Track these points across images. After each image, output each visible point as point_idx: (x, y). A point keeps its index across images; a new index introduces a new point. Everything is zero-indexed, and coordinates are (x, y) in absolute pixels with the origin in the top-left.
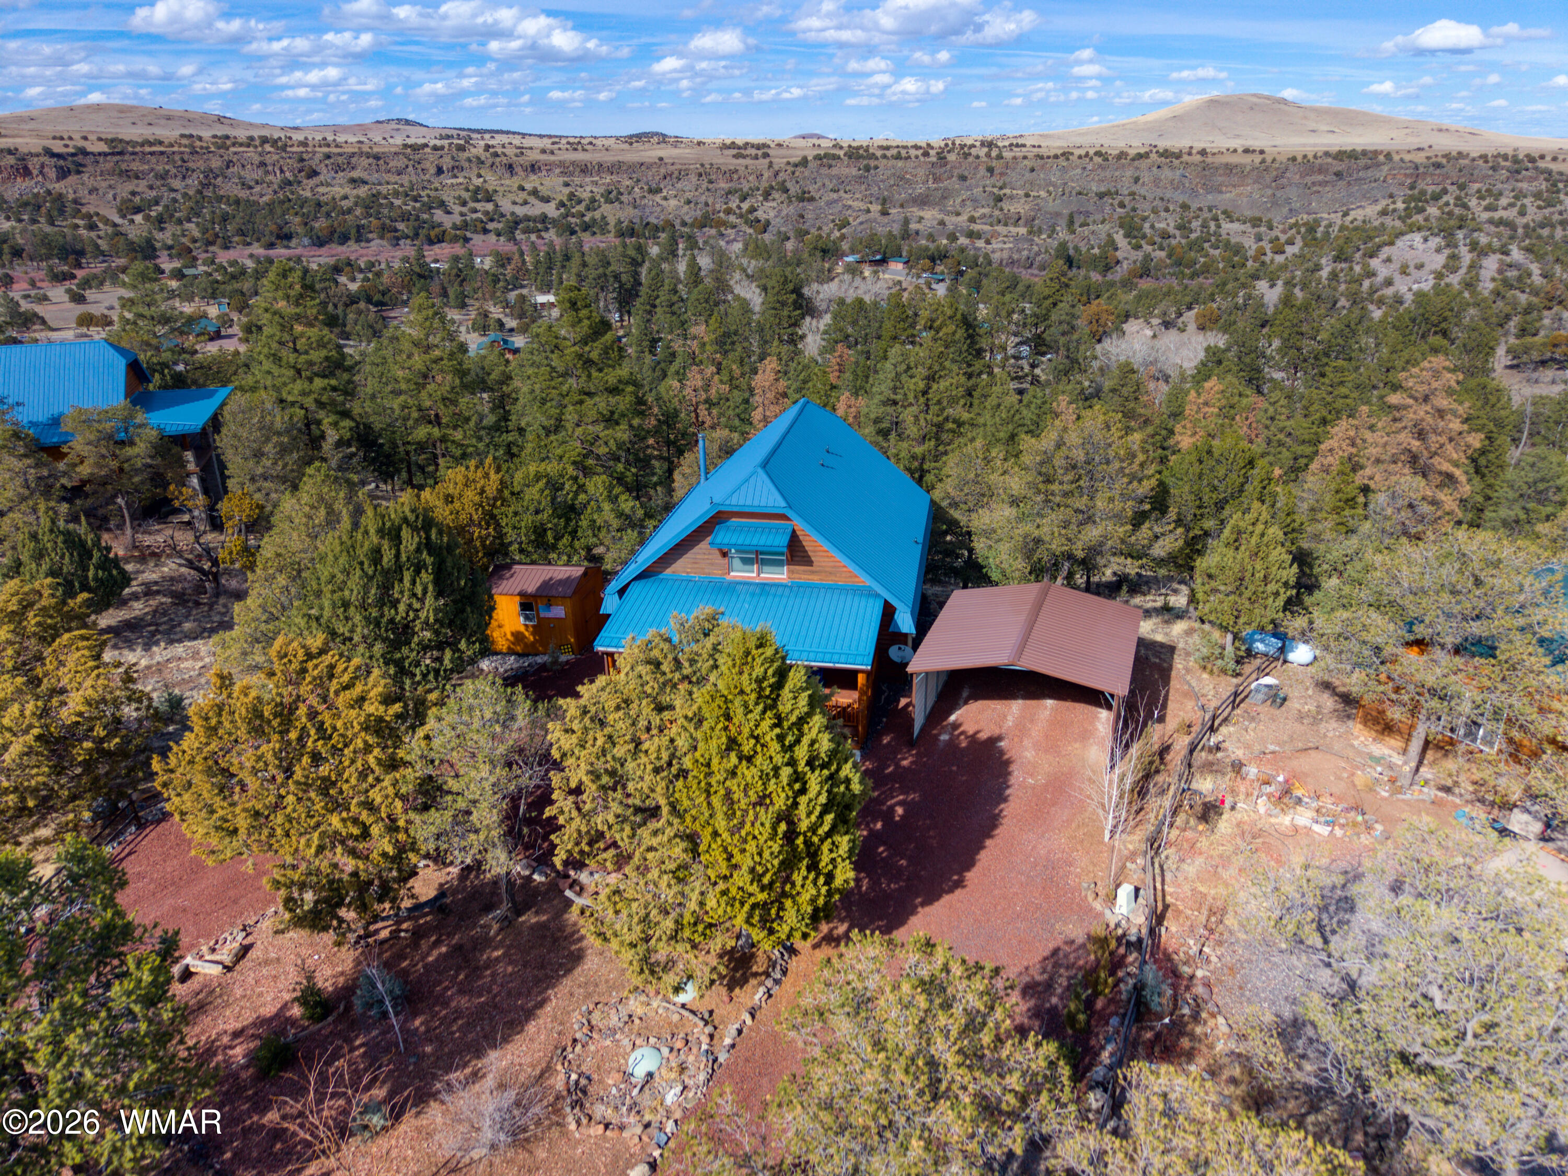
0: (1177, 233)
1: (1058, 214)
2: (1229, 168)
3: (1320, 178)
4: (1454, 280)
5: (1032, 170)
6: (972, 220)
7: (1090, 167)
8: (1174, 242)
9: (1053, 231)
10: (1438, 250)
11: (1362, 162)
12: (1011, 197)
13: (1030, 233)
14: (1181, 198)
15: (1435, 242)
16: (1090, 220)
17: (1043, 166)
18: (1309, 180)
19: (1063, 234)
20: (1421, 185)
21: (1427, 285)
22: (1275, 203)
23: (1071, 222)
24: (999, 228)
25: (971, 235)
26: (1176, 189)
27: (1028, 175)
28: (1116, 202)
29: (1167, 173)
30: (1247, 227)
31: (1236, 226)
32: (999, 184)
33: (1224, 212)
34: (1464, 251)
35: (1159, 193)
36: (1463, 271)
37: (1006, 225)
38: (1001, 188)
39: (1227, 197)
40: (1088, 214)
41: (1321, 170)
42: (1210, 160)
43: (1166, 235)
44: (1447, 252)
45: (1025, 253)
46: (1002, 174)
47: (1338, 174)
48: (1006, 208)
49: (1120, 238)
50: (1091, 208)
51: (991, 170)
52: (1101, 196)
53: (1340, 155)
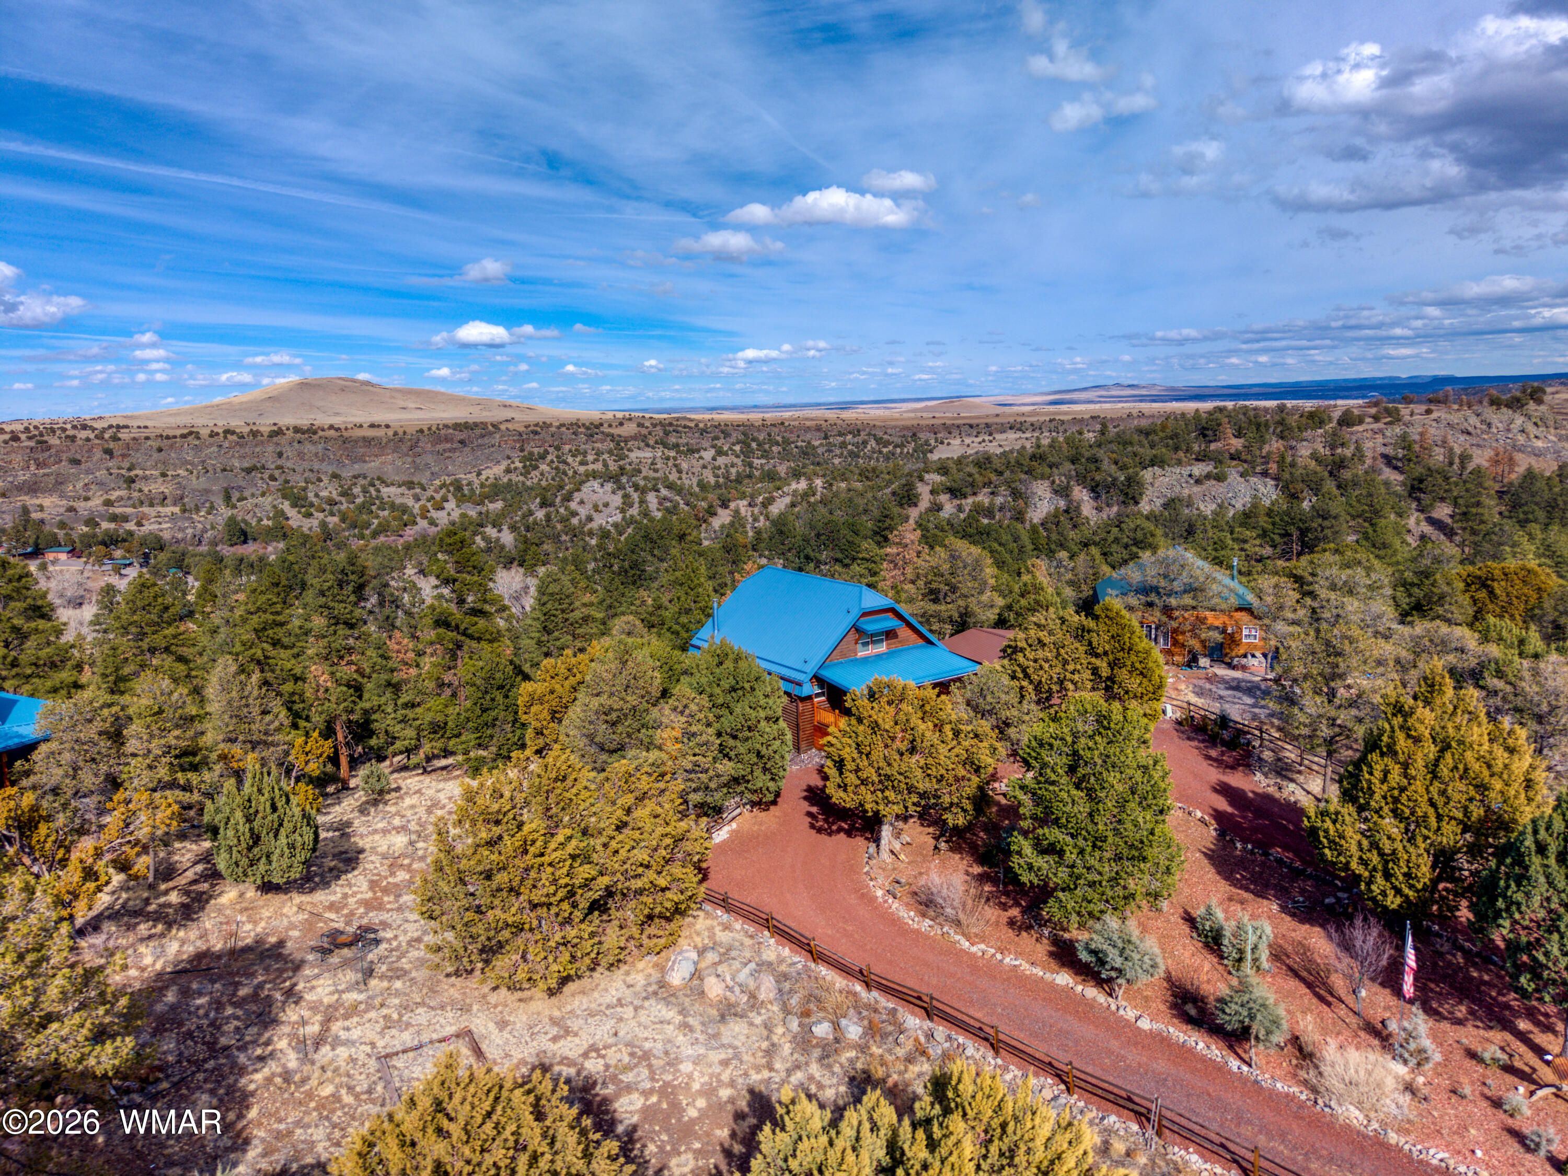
0: (343, 499)
1: (207, 491)
2: (367, 442)
3: (448, 445)
5: (160, 450)
6: (108, 503)
7: (226, 444)
8: (344, 507)
9: (212, 507)
10: (614, 492)
11: (478, 431)
12: (145, 478)
13: (184, 511)
14: (330, 469)
15: (609, 486)
16: (247, 493)
17: (172, 446)
18: (440, 447)
19: (225, 512)
20: (528, 448)
22: (417, 468)
23: (228, 498)
24: (146, 509)
25: (114, 518)
26: (323, 460)
27: (156, 455)
28: (266, 476)
29: (308, 448)
30: (403, 489)
31: (392, 490)
32: (126, 464)
33: (379, 479)
35: (306, 464)
37: (152, 505)
38: (129, 469)
39: (373, 466)
40: (240, 489)
41: (447, 439)
42: (345, 434)
43: (332, 502)
45: (190, 531)
46: (124, 456)
47: (462, 442)
48: (144, 489)
49: (286, 506)
50: (243, 484)
51: (109, 452)
52: (249, 471)
53: (457, 426)
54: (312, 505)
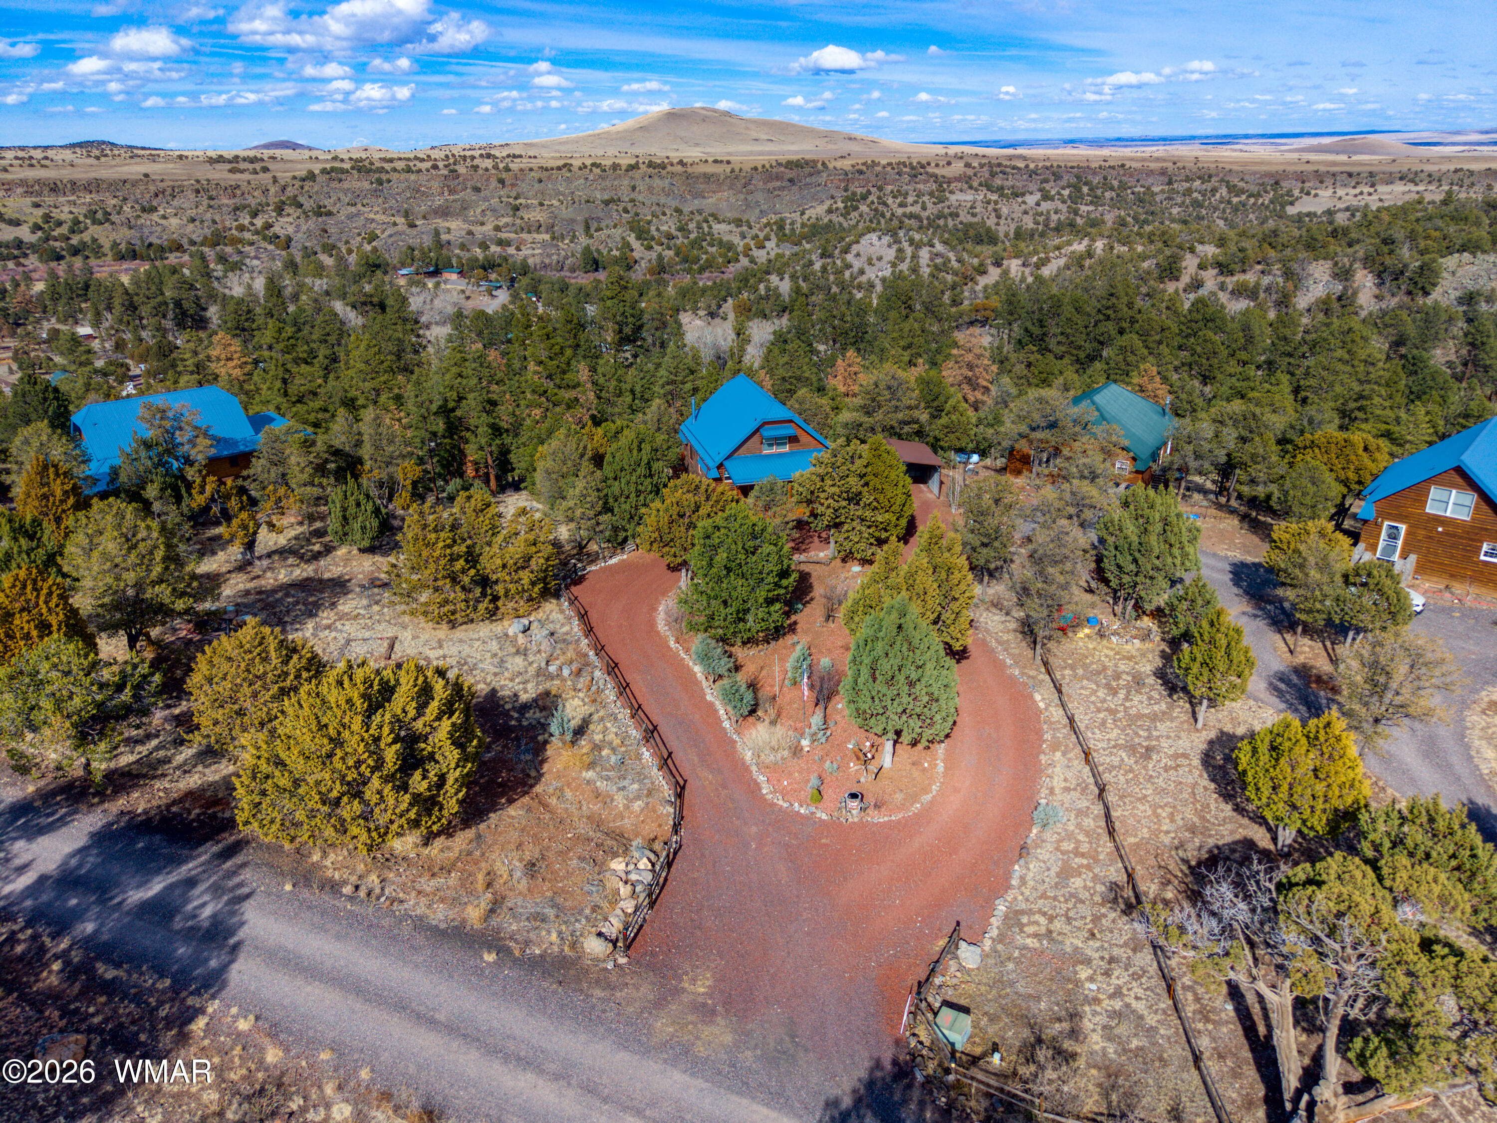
0: (679, 234)
1: (573, 221)
2: (708, 178)
3: (778, 184)
4: (904, 267)
5: (540, 181)
6: (497, 229)
7: (591, 177)
8: (679, 242)
9: (574, 236)
11: (807, 170)
12: (527, 206)
13: (553, 238)
14: (674, 204)
16: (603, 225)
17: (549, 178)
18: (770, 185)
19: (583, 240)
20: (852, 188)
21: (887, 273)
22: (748, 206)
23: (587, 228)
24: (524, 236)
25: (500, 243)
26: (668, 195)
27: (537, 185)
28: (620, 209)
29: (657, 182)
30: (732, 227)
31: (723, 227)
32: (514, 194)
33: (712, 215)
35: (654, 199)
37: (529, 232)
38: (516, 198)
39: (710, 202)
40: (599, 219)
41: (778, 177)
42: (690, 170)
43: (670, 237)
45: (555, 257)
46: (513, 185)
47: (791, 180)
48: (526, 217)
49: (632, 239)
50: (601, 215)
51: (502, 181)
52: (607, 203)
53: (790, 165)
54: (653, 238)
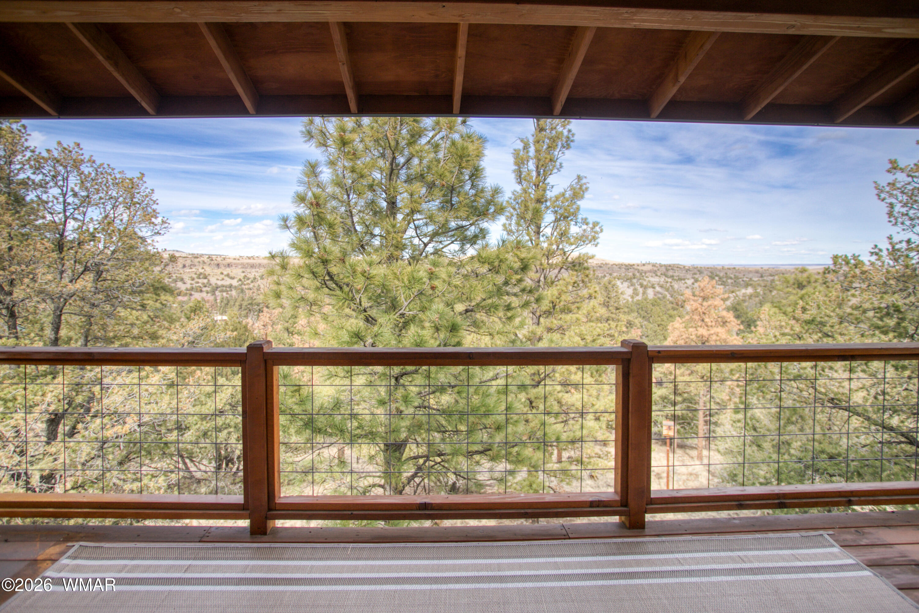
10: (628, 287)
34: (638, 287)
36: (641, 295)
44: (632, 288)
